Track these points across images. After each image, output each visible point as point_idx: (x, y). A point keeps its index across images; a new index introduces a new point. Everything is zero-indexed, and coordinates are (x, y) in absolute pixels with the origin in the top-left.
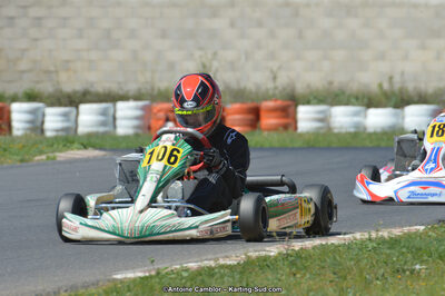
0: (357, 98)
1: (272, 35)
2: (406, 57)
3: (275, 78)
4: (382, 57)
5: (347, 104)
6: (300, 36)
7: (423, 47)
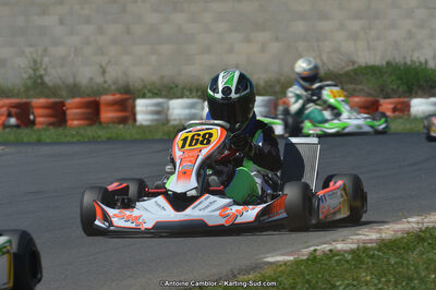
0: (191, 91)
1: (101, 31)
2: (231, 50)
3: (104, 72)
4: (207, 50)
5: (182, 97)
6: (128, 31)
7: (248, 40)
